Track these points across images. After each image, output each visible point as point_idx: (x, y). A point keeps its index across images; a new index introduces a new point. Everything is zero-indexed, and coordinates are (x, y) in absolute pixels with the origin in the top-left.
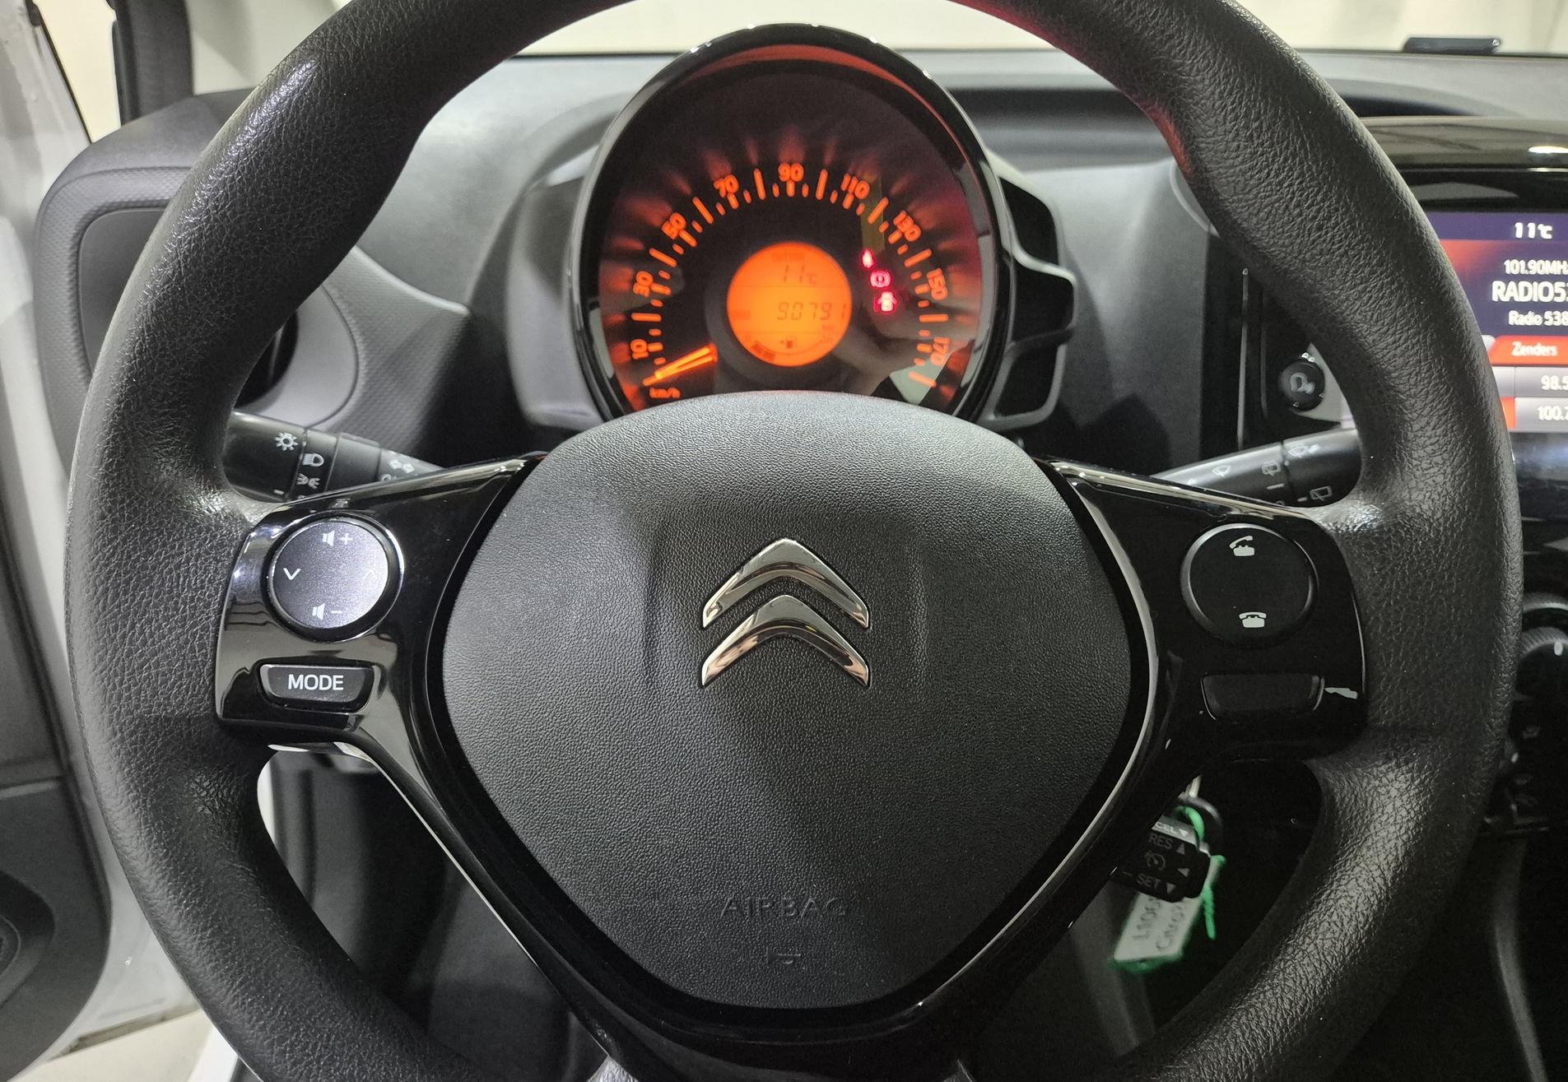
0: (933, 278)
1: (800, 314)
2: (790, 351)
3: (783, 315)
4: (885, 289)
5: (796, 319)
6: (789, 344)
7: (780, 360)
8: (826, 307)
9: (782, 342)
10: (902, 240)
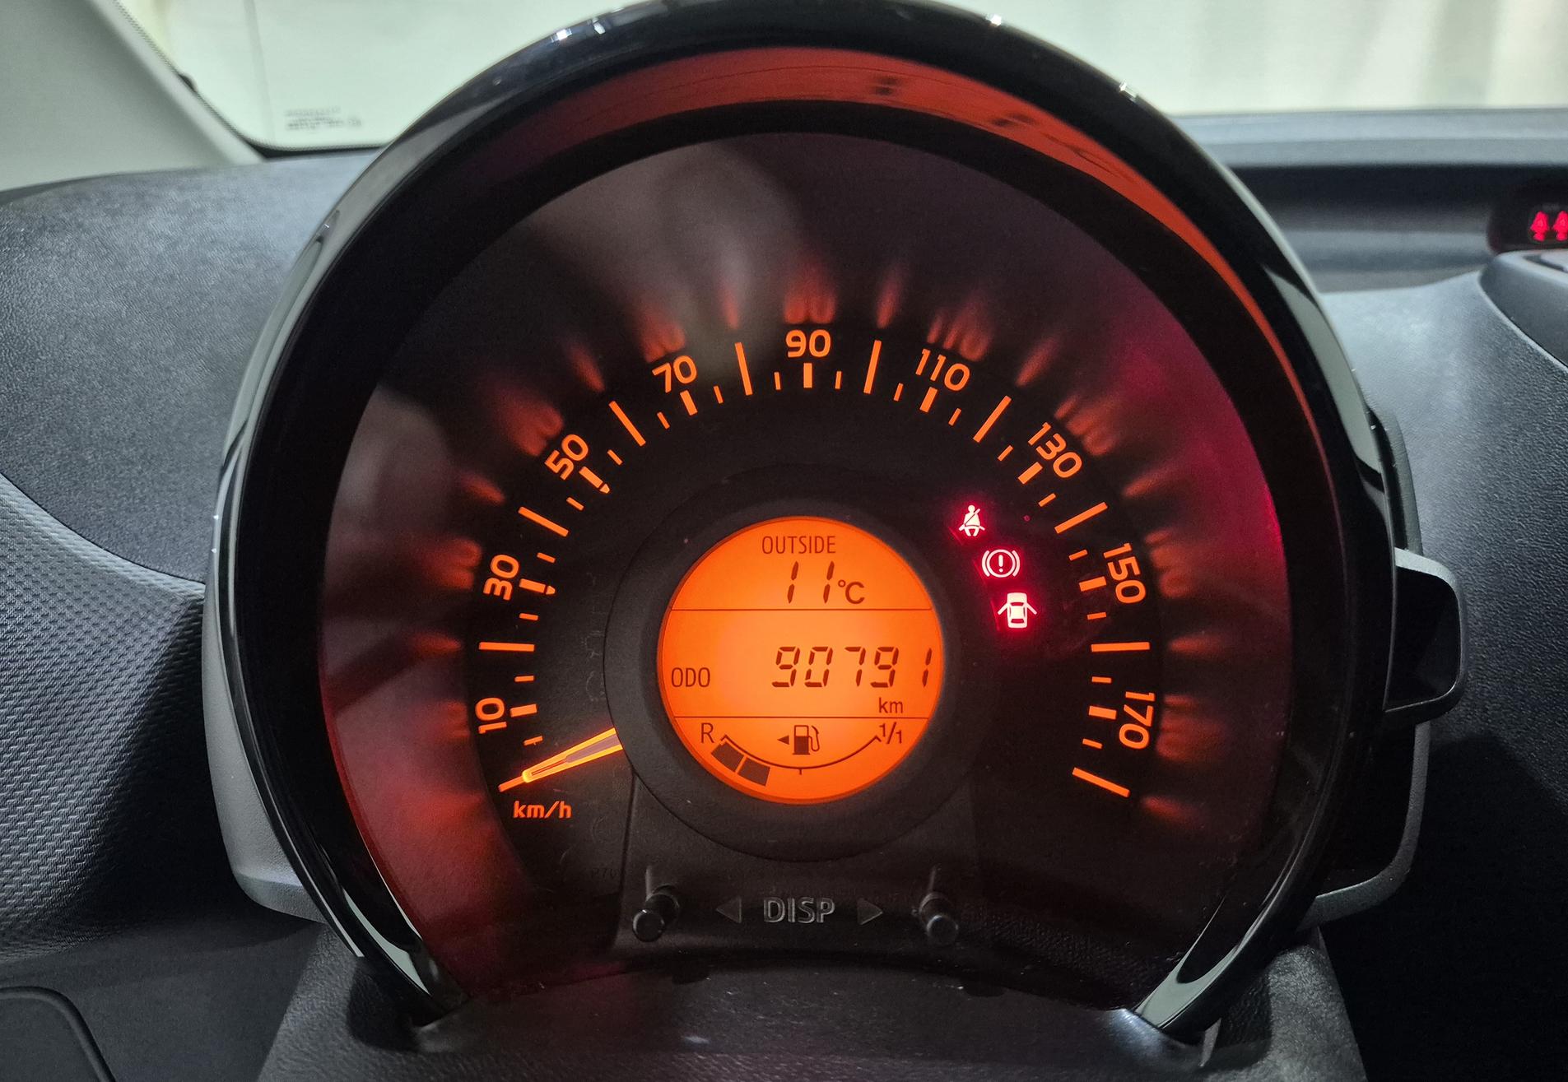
0: (1115, 560)
1: (827, 673)
2: (802, 760)
3: (785, 676)
4: (1013, 585)
5: (818, 685)
6: (802, 745)
7: (782, 786)
8: (886, 658)
9: (785, 740)
10: (1046, 479)
